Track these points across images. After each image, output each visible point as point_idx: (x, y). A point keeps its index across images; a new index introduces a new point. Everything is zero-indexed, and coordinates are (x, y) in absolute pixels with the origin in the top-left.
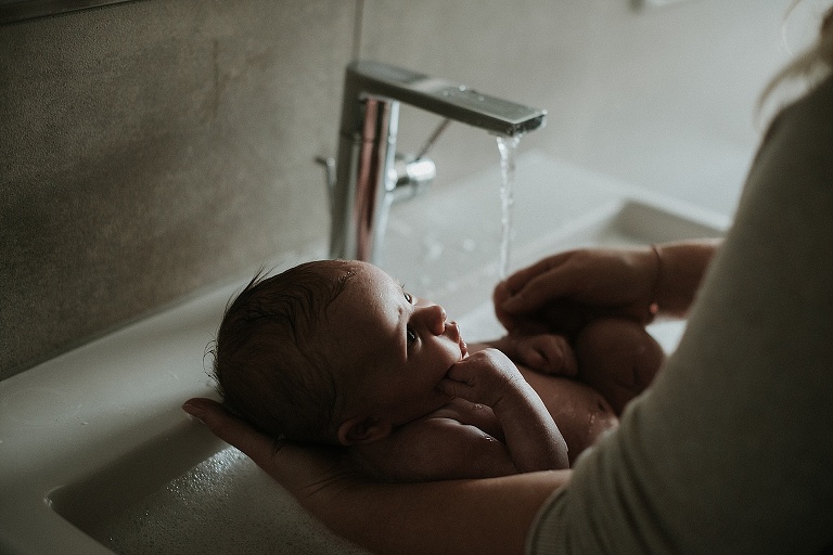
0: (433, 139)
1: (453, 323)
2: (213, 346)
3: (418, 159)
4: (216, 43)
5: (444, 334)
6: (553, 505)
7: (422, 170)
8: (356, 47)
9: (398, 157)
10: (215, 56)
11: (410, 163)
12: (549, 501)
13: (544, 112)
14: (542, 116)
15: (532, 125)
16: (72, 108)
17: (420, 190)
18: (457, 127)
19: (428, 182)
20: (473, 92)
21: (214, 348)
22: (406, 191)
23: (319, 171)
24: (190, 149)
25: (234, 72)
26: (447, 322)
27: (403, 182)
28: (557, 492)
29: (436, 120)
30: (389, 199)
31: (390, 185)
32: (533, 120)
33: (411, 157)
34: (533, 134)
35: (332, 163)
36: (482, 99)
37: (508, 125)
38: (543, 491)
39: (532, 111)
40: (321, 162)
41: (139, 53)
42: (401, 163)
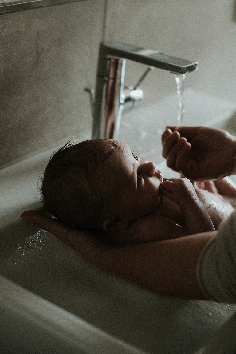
0: (142, 79)
1: (159, 171)
2: (42, 176)
3: (135, 89)
4: (38, 33)
5: (154, 176)
6: (209, 246)
7: (137, 94)
8: (103, 35)
9: (126, 88)
10: (37, 39)
11: (131, 91)
12: (207, 244)
13: (197, 63)
14: (196, 65)
15: (191, 69)
17: (136, 104)
19: (140, 100)
20: (162, 54)
21: (43, 177)
22: (130, 104)
23: (87, 95)
24: (25, 84)
25: (46, 48)
26: (155, 171)
27: (128, 99)
28: (210, 241)
29: (145, 67)
30: (122, 107)
31: (122, 101)
32: (192, 66)
33: (131, 88)
34: (192, 73)
35: (93, 91)
36: (166, 57)
37: (180, 68)
38: (204, 241)
39: (191, 62)
40: (88, 90)
42: (127, 90)
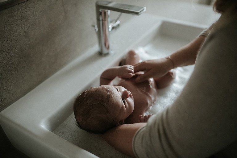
9: (111, 22)
10: (63, 6)
14: (144, 9)
16: (30, 26)
18: (124, 14)
23: (93, 28)
25: (69, 9)
27: (113, 28)
29: (119, 13)
31: (110, 29)
33: (114, 22)
35: (96, 26)
40: (94, 26)
41: (44, 9)
